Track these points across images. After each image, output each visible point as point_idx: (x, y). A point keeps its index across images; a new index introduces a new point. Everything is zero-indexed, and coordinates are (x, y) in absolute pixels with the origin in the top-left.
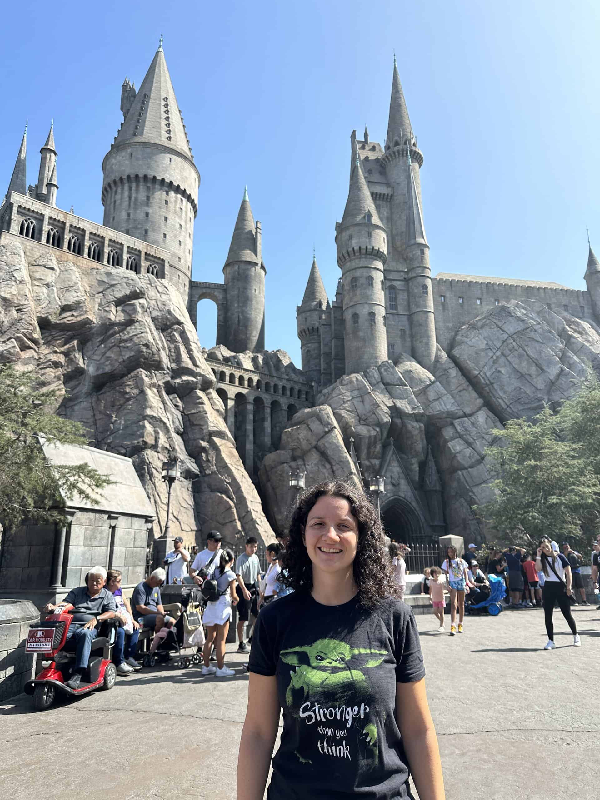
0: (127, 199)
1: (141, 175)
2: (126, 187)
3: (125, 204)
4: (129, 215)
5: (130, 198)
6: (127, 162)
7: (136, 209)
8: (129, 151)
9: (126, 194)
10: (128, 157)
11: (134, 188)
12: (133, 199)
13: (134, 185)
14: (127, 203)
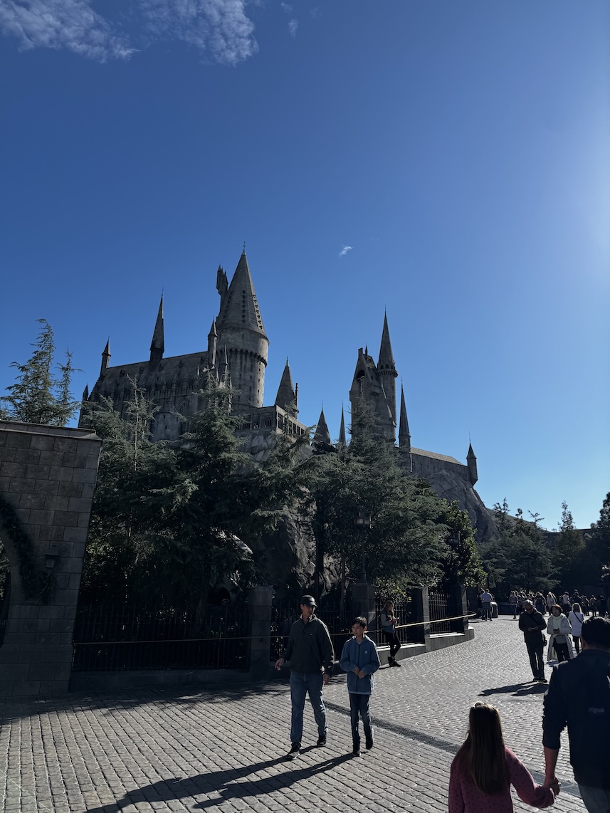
0: (239, 364)
1: (249, 352)
2: (239, 356)
3: (238, 368)
4: (241, 375)
5: (241, 364)
6: (240, 340)
7: (245, 372)
8: (242, 333)
9: (239, 361)
10: (241, 337)
11: (244, 358)
12: (243, 365)
13: (244, 356)
14: (240, 367)
